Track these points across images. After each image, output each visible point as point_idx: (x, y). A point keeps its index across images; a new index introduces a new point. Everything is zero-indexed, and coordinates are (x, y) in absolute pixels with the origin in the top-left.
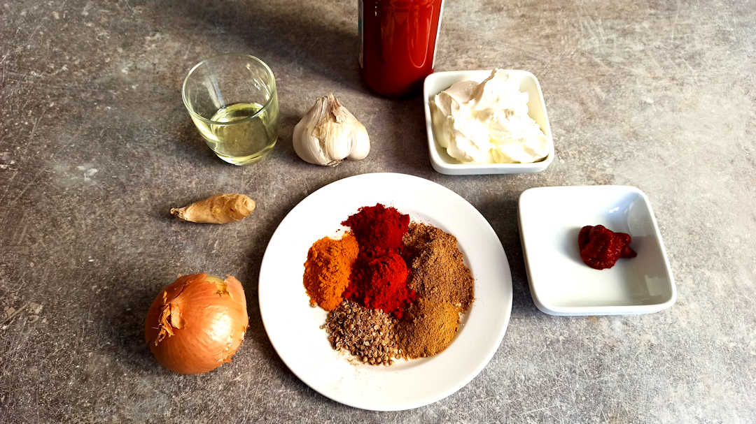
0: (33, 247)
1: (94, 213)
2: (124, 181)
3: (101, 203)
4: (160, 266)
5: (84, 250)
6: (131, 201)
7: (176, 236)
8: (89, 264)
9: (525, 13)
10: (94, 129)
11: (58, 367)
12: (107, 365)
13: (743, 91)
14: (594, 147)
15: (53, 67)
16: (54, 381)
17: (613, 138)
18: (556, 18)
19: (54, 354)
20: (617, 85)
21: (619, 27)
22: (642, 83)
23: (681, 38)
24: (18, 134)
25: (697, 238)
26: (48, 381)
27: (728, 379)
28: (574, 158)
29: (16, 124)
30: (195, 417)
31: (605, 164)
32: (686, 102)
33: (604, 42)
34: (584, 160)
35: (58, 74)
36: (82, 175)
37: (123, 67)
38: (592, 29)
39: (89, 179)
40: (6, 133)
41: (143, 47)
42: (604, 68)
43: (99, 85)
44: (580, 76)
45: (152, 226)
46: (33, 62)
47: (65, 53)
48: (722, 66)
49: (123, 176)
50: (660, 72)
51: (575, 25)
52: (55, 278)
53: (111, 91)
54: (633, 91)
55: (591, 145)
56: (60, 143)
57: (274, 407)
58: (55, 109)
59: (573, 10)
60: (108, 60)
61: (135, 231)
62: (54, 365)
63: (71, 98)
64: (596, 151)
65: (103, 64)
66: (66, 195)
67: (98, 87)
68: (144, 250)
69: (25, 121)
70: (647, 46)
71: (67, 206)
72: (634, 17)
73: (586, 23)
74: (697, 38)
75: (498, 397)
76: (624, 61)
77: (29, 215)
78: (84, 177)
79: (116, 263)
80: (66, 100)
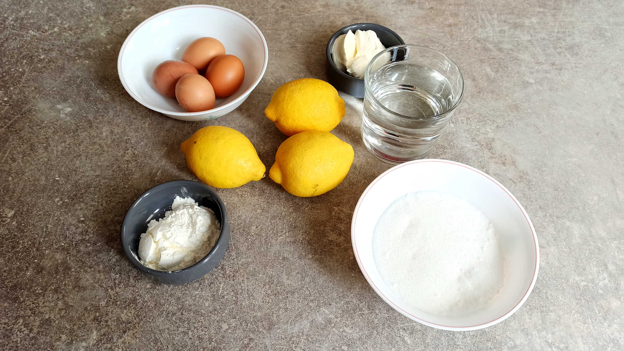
0: (13, 165)
1: (65, 142)
2: (91, 119)
3: (71, 135)
4: (111, 186)
5: (53, 170)
6: (96, 135)
7: (127, 164)
8: (55, 181)
9: (433, 6)
10: (74, 77)
11: (20, 260)
12: (60, 261)
13: (613, 77)
14: (481, 115)
15: (47, 28)
16: (15, 271)
17: (496, 109)
18: (459, 11)
19: (18, 249)
20: (505, 67)
21: (511, 21)
22: (527, 66)
23: (564, 32)
24: (13, 77)
25: (561, 194)
26: (10, 270)
27: (577, 312)
28: (463, 123)
29: (13, 70)
30: (125, 308)
31: (488, 130)
32: (563, 83)
33: (498, 32)
34: (471, 125)
35: (50, 34)
36: (59, 112)
37: (102, 32)
38: (488, 21)
39: (64, 116)
40: (4, 77)
41: (119, 16)
42: (495, 53)
43: (82, 44)
44: (474, 58)
45: (109, 155)
46: (32, 24)
47: (58, 18)
48: (596, 56)
49: (91, 115)
50: (542, 59)
51: (474, 17)
52: (27, 190)
53: (90, 49)
54: (518, 72)
55: (478, 114)
56: (45, 87)
57: (190, 305)
58: (45, 60)
59: (474, 6)
60: (91, 25)
61: (95, 158)
62: (16, 258)
63: (58, 52)
64: (481, 118)
65: (87, 28)
66: (44, 127)
67: (80, 45)
68: (100, 173)
69: (19, 68)
70: (533, 37)
71: (44, 135)
72: (525, 13)
73: (484, 16)
74: (576, 33)
75: (377, 311)
76: (513, 48)
77: (13, 140)
78: (60, 114)
79: (77, 182)
80: (54, 54)
